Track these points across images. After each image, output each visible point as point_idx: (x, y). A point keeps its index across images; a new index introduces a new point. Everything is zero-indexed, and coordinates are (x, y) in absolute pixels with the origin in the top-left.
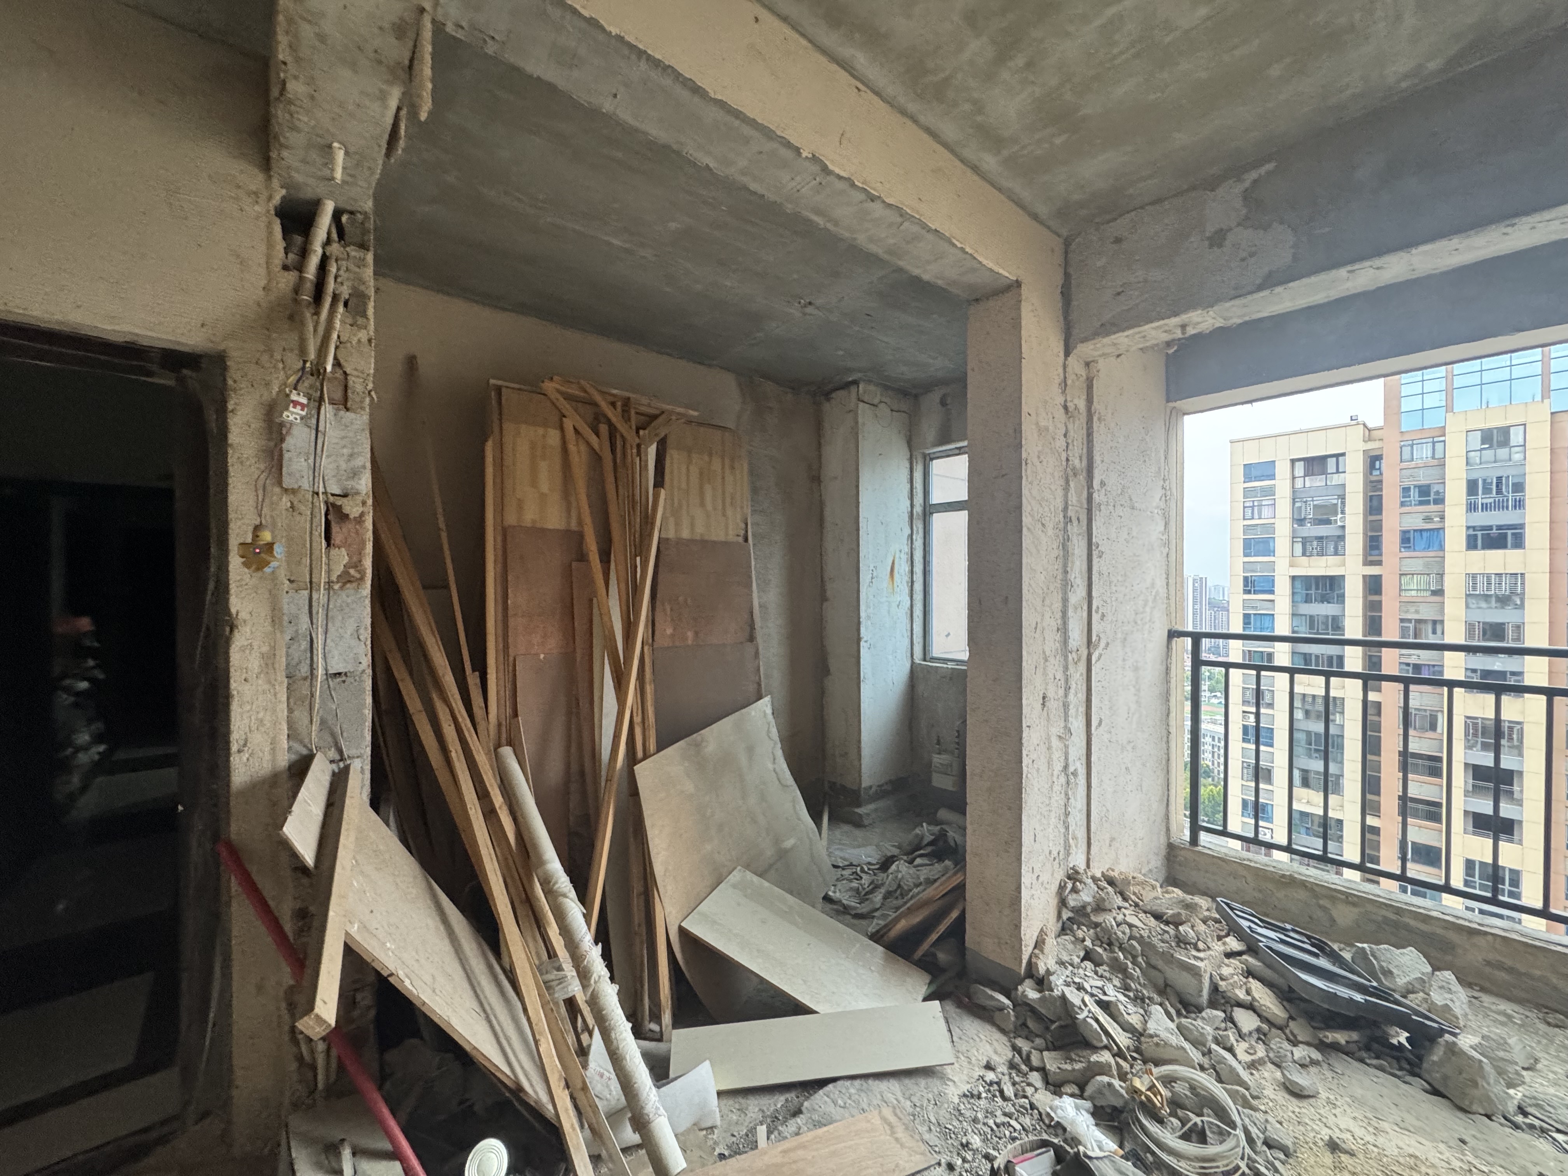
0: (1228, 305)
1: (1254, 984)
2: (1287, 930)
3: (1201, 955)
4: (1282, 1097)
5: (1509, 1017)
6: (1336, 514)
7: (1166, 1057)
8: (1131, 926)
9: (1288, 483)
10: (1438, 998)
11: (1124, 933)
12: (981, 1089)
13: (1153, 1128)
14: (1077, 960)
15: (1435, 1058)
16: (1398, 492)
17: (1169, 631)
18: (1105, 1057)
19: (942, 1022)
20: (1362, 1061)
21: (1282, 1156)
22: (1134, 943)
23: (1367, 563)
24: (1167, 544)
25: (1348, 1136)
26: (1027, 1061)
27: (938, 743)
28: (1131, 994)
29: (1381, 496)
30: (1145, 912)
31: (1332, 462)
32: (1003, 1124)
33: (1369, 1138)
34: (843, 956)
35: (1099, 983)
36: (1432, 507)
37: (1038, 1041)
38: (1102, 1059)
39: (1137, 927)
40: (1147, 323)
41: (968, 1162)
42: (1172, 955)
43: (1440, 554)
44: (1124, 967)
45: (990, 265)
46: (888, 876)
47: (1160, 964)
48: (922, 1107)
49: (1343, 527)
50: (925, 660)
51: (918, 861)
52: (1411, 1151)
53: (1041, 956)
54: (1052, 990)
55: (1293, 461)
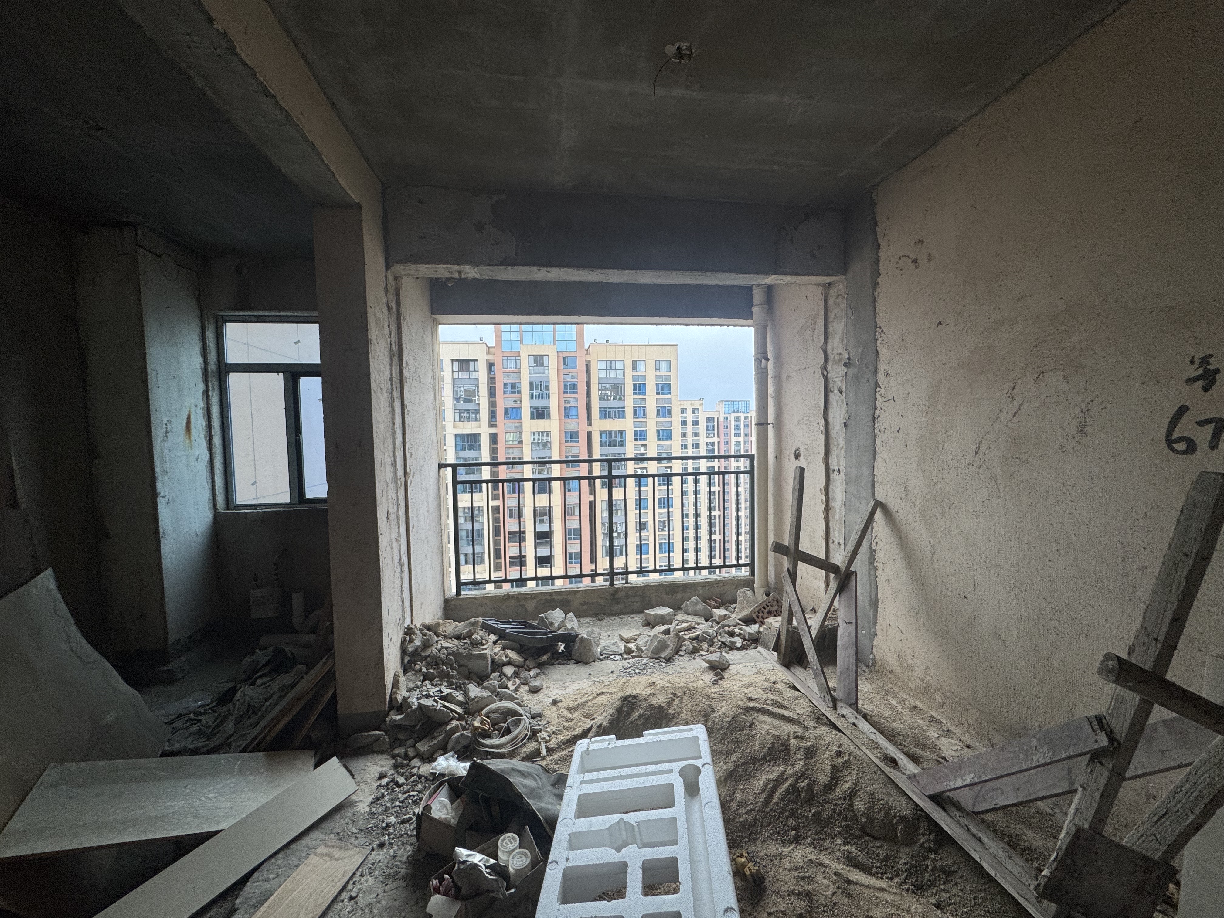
0: (485, 268)
1: (509, 652)
2: (511, 622)
3: (485, 647)
4: (530, 696)
5: (589, 623)
6: (475, 397)
7: (482, 706)
8: (446, 648)
9: (450, 374)
10: (569, 626)
11: (444, 654)
12: (383, 791)
13: (487, 742)
14: (419, 683)
15: (576, 648)
16: (502, 386)
17: (439, 464)
18: (454, 723)
19: (343, 769)
20: (553, 664)
21: (539, 718)
22: (450, 657)
23: (491, 426)
24: (435, 408)
25: (557, 696)
26: (407, 757)
27: (255, 579)
28: (454, 686)
29: (495, 387)
30: (451, 638)
31: (471, 363)
32: (406, 798)
33: (564, 692)
34: (228, 777)
35: (438, 689)
36: (516, 395)
37: (409, 742)
38: (453, 725)
39: (449, 648)
40: (441, 264)
41: (392, 833)
42: (471, 654)
43: (520, 421)
44: (447, 673)
45: (344, 185)
46: (234, 705)
47: (465, 662)
48: (344, 831)
49: (479, 404)
50: (228, 508)
51: (259, 682)
52: (577, 688)
53: (398, 692)
54: (411, 707)
55: (452, 361)
